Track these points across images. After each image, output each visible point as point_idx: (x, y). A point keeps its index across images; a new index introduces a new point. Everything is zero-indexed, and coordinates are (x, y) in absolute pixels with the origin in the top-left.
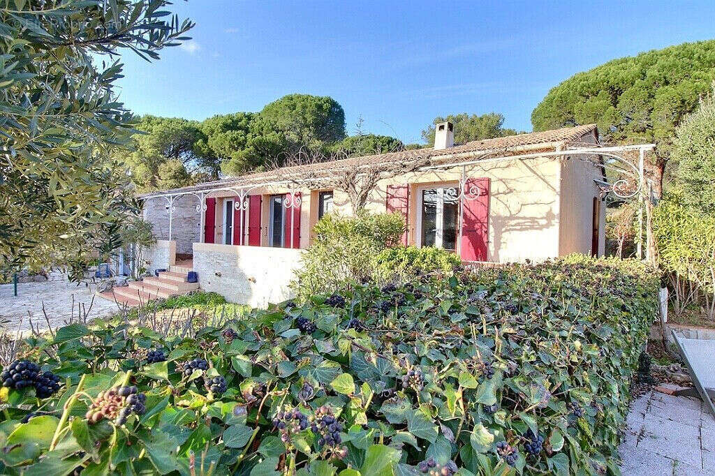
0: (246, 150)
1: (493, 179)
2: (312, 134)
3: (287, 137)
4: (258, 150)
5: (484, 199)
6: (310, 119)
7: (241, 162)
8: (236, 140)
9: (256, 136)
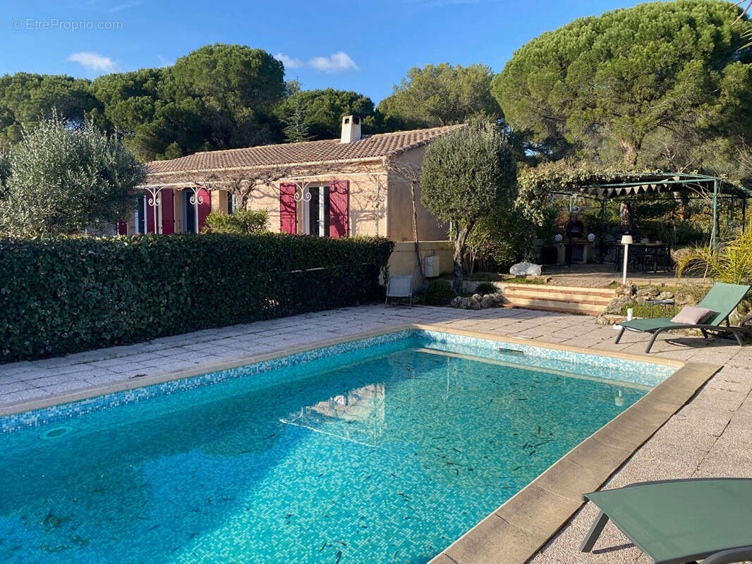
0: (154, 124)
1: (351, 181)
2: (237, 100)
3: (207, 104)
4: (170, 121)
5: (345, 197)
6: (235, 81)
7: (148, 138)
8: (141, 109)
9: (166, 103)
